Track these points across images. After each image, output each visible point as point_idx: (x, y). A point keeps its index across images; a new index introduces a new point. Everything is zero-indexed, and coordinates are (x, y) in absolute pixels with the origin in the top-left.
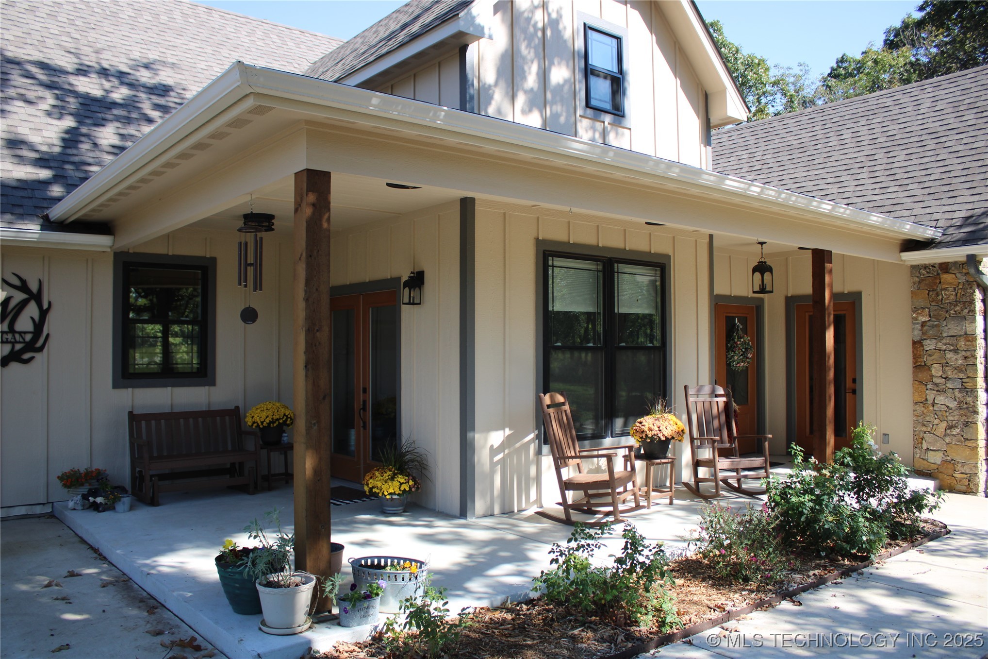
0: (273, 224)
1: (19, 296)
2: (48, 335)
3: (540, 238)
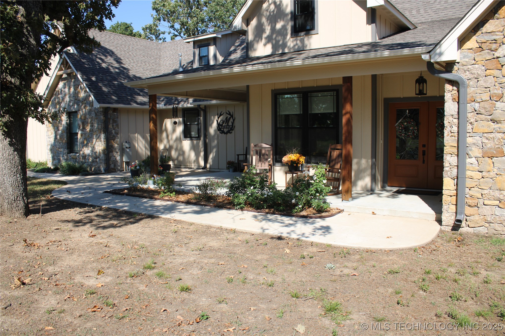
1: (229, 116)
2: (235, 126)
3: (273, 89)
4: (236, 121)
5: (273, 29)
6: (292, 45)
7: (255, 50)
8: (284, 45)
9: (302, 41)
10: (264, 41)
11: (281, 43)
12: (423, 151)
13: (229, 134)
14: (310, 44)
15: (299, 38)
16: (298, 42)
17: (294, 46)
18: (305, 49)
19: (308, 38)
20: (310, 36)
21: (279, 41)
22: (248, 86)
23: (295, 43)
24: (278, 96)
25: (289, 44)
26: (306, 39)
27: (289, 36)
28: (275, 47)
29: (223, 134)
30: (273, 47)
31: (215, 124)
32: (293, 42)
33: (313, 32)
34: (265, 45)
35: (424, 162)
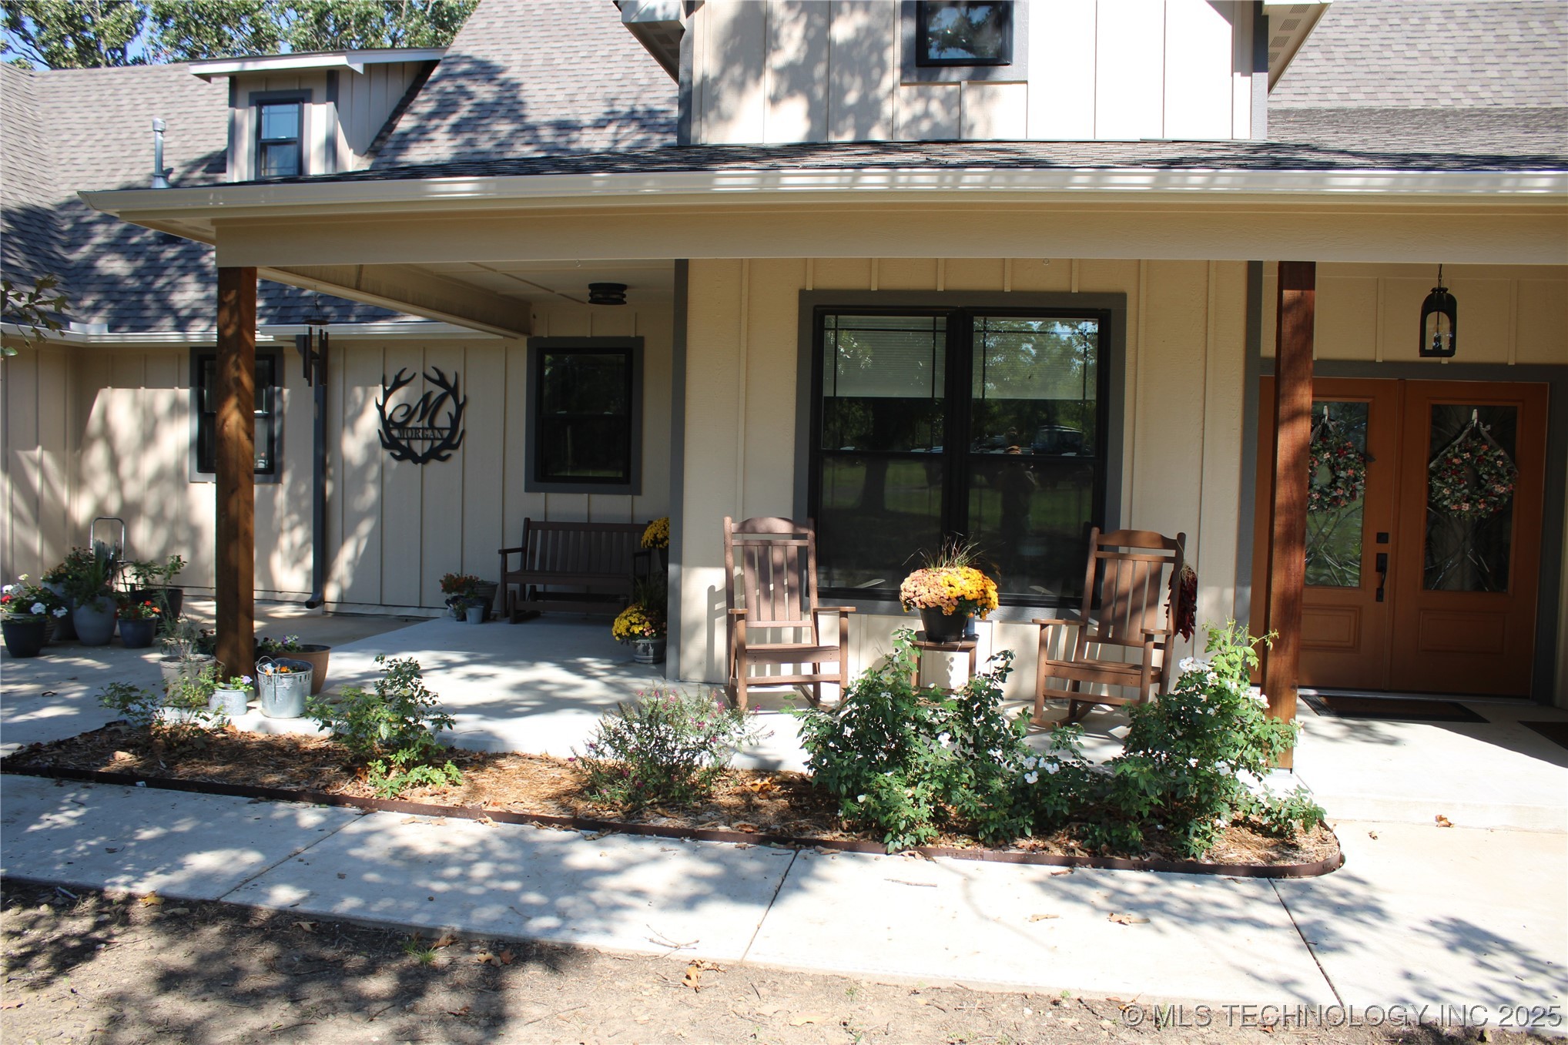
0: (624, 296)
1: (439, 391)
2: (463, 432)
3: (809, 288)
4: (469, 411)
5: (818, 42)
6: (904, 116)
7: (725, 118)
8: (869, 110)
9: (954, 102)
10: (769, 82)
11: (851, 98)
12: (1378, 555)
13: (434, 464)
14: (989, 123)
15: (937, 90)
16: (935, 107)
17: (916, 120)
18: (965, 137)
19: (982, 96)
20: (989, 88)
21: (843, 92)
22: (682, 266)
23: (918, 107)
24: (830, 320)
25: (888, 109)
26: (970, 98)
27: (891, 77)
28: (823, 114)
29: (408, 463)
30: (812, 114)
31: (369, 422)
32: (908, 102)
33: (1002, 73)
34: (774, 100)
35: (1380, 596)
